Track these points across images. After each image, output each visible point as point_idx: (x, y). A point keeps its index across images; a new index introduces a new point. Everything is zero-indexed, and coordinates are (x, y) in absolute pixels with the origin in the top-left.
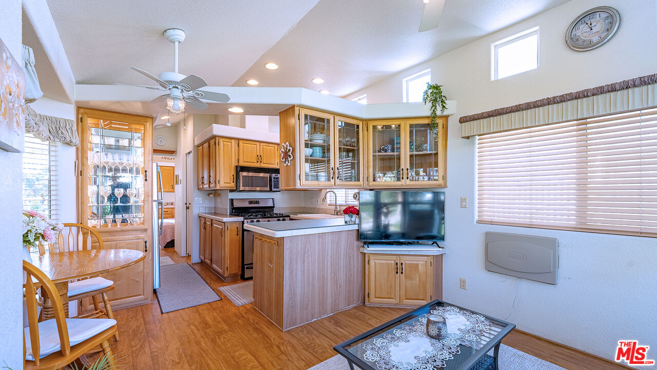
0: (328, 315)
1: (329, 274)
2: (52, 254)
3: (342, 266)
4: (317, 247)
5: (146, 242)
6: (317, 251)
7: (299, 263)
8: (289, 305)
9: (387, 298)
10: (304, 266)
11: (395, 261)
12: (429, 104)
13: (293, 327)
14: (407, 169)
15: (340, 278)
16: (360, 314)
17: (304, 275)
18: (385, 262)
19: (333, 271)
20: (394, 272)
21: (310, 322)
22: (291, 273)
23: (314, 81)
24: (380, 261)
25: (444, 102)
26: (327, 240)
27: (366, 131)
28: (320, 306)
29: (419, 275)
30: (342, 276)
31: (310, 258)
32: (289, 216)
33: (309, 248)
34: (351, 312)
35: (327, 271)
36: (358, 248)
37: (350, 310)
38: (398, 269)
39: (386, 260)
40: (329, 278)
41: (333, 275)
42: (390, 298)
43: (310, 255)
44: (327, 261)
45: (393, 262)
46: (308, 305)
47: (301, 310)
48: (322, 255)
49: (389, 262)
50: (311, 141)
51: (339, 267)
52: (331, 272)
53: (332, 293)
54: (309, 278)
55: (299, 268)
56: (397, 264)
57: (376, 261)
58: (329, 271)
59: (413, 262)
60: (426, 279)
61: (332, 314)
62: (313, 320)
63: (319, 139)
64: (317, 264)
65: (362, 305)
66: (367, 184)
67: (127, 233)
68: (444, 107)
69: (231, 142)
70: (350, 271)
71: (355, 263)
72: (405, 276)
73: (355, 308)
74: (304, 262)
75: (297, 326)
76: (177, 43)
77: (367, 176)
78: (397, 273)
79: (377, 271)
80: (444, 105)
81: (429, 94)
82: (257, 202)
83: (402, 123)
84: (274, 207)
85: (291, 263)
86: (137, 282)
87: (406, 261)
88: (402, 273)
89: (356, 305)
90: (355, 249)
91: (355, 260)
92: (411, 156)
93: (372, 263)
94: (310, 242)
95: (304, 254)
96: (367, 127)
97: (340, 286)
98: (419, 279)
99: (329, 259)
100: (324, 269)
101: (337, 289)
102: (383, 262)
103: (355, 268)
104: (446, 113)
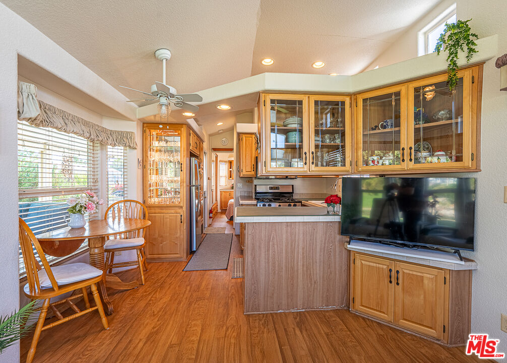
0: (299, 311)
1: (300, 267)
2: (126, 219)
3: (318, 261)
4: (284, 236)
5: (181, 216)
6: (284, 240)
7: (263, 250)
8: (251, 290)
9: (377, 310)
10: (268, 254)
11: (388, 266)
12: (444, 54)
13: (256, 313)
14: (411, 148)
15: (315, 272)
16: (335, 320)
17: (268, 263)
18: (375, 265)
19: (305, 264)
20: (387, 280)
21: (276, 312)
22: (254, 258)
23: (314, 66)
24: (368, 263)
25: (473, 44)
26: (297, 230)
27: (355, 107)
28: (288, 298)
29: (425, 293)
30: (318, 272)
31: (276, 246)
32: (301, 202)
33: (275, 236)
34: (327, 314)
35: (298, 263)
36: (342, 243)
37: (327, 311)
38: (393, 277)
39: (376, 263)
40: (300, 271)
41: (305, 269)
42: (380, 312)
43: (276, 243)
44: (298, 253)
45: (385, 267)
46: (273, 294)
47: (264, 298)
48: (291, 246)
49: (381, 266)
50: (285, 126)
51: (314, 260)
52: (303, 265)
53: (304, 288)
54: (274, 267)
55: (263, 255)
56: (390, 270)
57: (363, 262)
58: (300, 264)
59: (414, 273)
60: (436, 300)
61: (303, 310)
62: (279, 312)
63: (293, 122)
64: (284, 254)
65: (346, 310)
66: (356, 169)
67: (170, 208)
68: (471, 50)
69: (252, 137)
70: (329, 268)
71: (337, 260)
72: (403, 289)
73: (335, 311)
74: (268, 250)
75: (260, 313)
76: (164, 61)
77: (355, 161)
78: (391, 282)
79: (364, 274)
80: (473, 47)
81: (446, 38)
82: (277, 188)
83: (403, 89)
84: (293, 193)
85: (253, 249)
86: (176, 244)
87: (405, 269)
88: (398, 284)
89: (338, 308)
90: (337, 243)
91: (337, 256)
92: (417, 131)
93: (358, 262)
94: (275, 230)
95: (269, 242)
96: (357, 103)
97: (315, 282)
98: (425, 297)
99: (301, 250)
100: (294, 261)
101: (311, 284)
102: (372, 264)
103: (337, 265)
104: (475, 59)
